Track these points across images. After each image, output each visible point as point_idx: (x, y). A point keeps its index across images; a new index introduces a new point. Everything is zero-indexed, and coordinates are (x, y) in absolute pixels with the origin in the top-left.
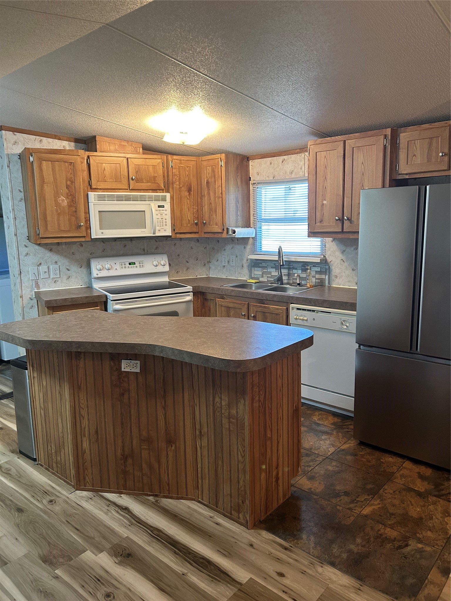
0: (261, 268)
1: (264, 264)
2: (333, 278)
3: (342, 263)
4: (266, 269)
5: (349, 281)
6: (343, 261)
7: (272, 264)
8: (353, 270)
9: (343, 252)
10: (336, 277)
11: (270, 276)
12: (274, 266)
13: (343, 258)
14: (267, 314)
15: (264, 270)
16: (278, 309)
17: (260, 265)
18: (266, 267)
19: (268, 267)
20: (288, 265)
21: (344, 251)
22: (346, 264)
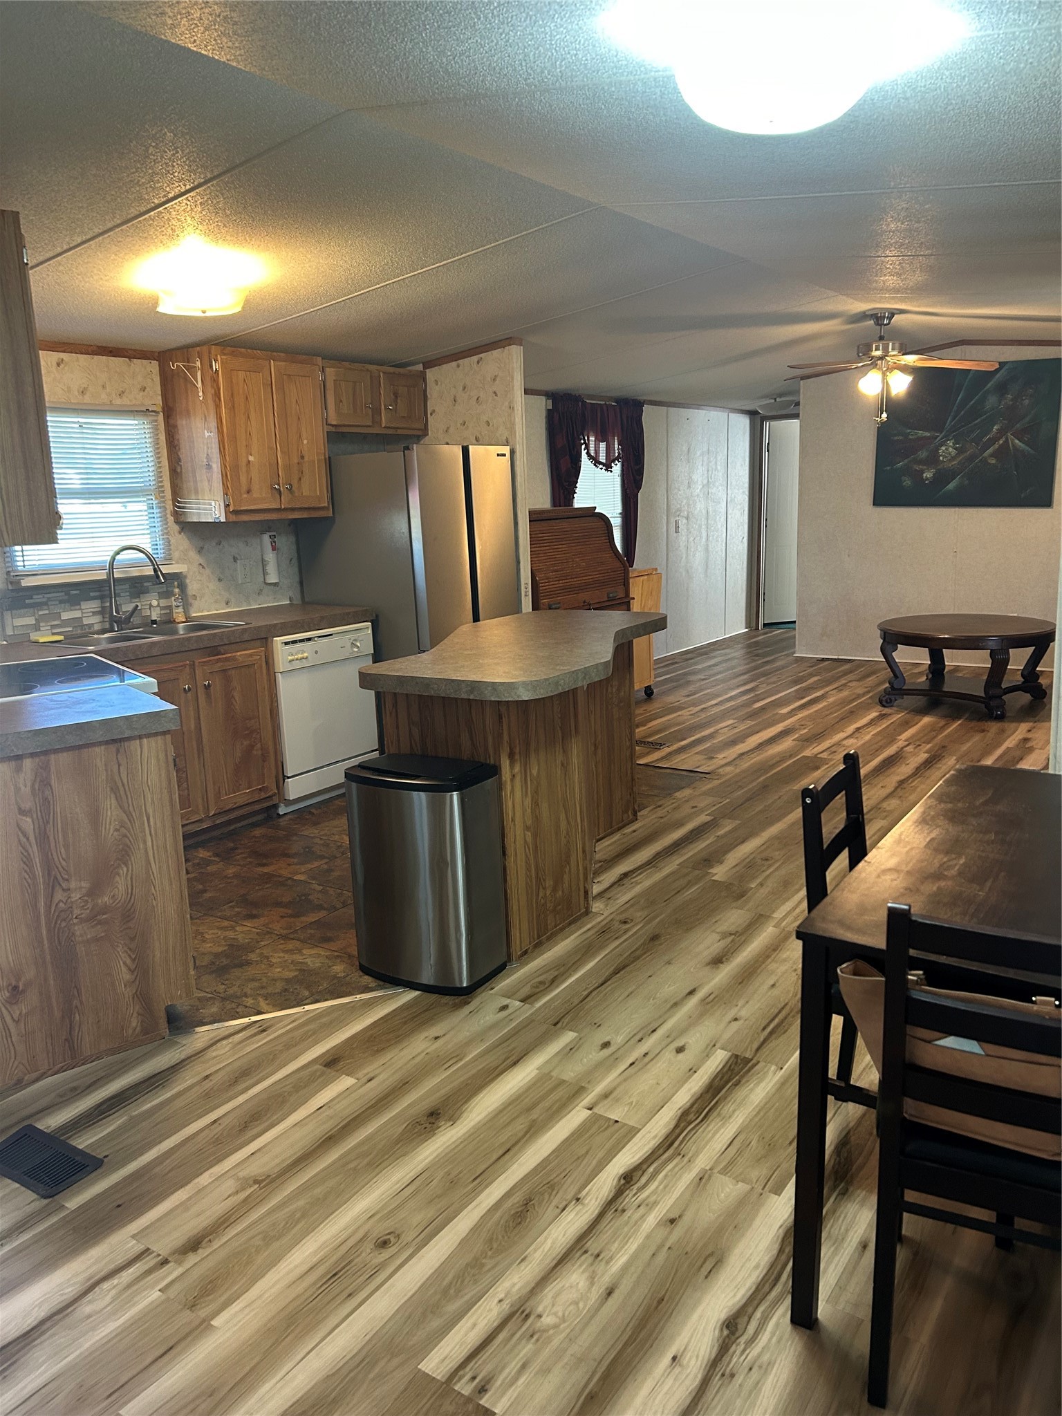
0: (32, 609)
1: (38, 598)
2: (190, 600)
3: (202, 570)
4: (46, 607)
5: (216, 602)
6: (203, 567)
7: (60, 594)
8: (220, 580)
9: (200, 551)
10: (195, 597)
11: (56, 623)
12: (66, 597)
13: (202, 561)
14: (230, 672)
15: (41, 613)
16: (251, 655)
17: (27, 601)
18: (46, 604)
19: (50, 603)
20: (100, 591)
21: (202, 548)
22: (207, 571)
